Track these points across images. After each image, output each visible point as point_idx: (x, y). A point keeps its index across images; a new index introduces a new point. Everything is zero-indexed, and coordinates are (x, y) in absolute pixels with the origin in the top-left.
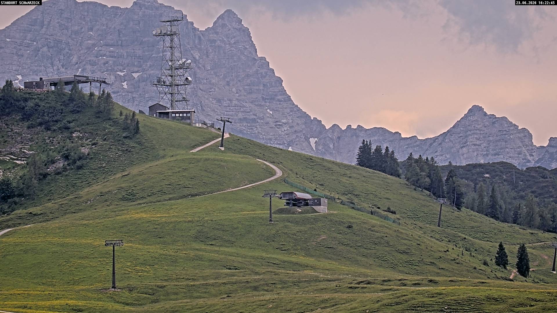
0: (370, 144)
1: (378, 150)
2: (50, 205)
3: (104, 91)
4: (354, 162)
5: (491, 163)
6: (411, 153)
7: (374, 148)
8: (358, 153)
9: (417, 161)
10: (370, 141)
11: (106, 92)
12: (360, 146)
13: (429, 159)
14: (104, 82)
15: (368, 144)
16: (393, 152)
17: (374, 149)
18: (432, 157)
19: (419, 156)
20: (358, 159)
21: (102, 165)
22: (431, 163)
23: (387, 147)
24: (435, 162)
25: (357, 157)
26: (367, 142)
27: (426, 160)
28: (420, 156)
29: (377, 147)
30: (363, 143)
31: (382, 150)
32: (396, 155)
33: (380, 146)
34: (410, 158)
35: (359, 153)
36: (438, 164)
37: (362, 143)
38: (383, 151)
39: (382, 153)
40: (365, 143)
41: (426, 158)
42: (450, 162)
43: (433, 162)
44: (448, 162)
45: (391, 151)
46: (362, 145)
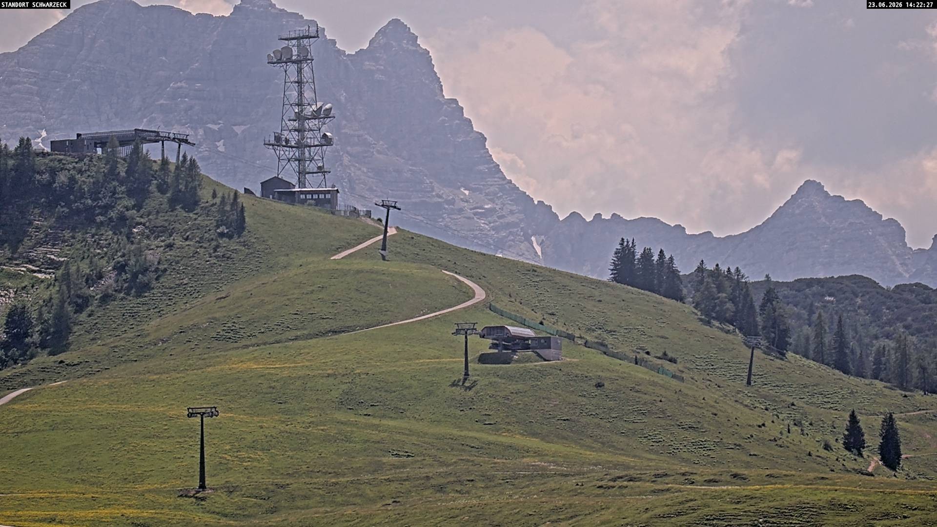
0: (633, 246)
1: (647, 255)
2: (94, 348)
3: (184, 157)
4: (607, 276)
5: (835, 277)
6: (702, 261)
7: (639, 252)
8: (613, 261)
9: (712, 274)
10: (633, 240)
11: (189, 158)
12: (617, 249)
13: (733, 270)
14: (186, 141)
15: (630, 246)
16: (671, 259)
17: (640, 253)
18: (737, 268)
19: (715, 266)
20: (612, 270)
21: (181, 281)
22: (736, 277)
23: (661, 252)
24: (743, 276)
25: (612, 267)
26: (628, 242)
27: (727, 272)
28: (717, 265)
29: (645, 250)
30: (622, 244)
31: (653, 257)
32: (677, 265)
33: (650, 249)
34: (700, 269)
36: (747, 280)
37: (620, 244)
38: (656, 258)
39: (653, 260)
40: (625, 243)
41: (726, 270)
42: (767, 276)
43: (738, 276)
44: (765, 276)
45: (667, 256)
46: (619, 248)
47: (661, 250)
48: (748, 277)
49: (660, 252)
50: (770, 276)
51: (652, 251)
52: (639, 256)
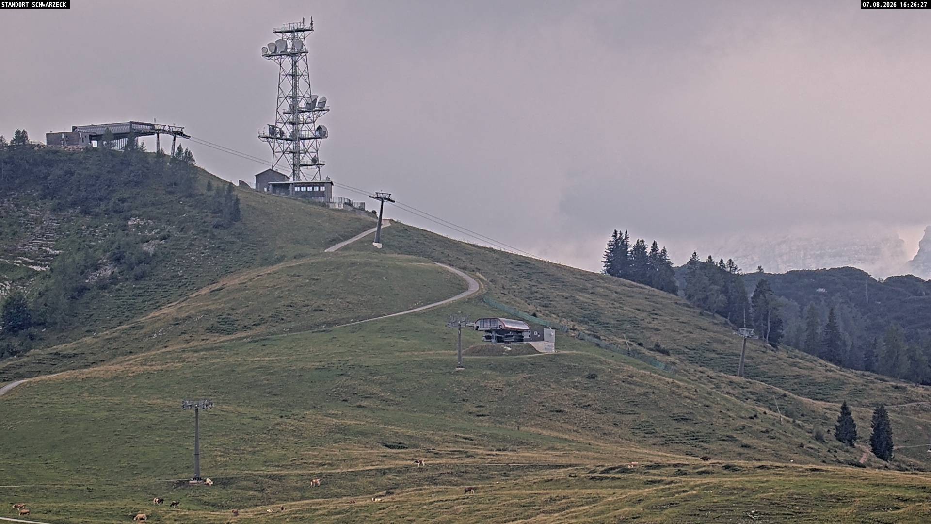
0: (627, 238)
1: (640, 247)
2: (88, 340)
3: (180, 149)
5: (827, 269)
6: (695, 253)
7: (632, 244)
8: (605, 253)
9: (704, 266)
10: (626, 232)
11: (184, 151)
12: (610, 241)
13: (725, 262)
14: (181, 134)
15: (624, 238)
16: (664, 251)
17: (632, 246)
18: (730, 260)
19: (707, 258)
20: (605, 262)
21: (176, 273)
22: (729, 269)
23: (655, 243)
24: (736, 269)
25: (605, 260)
26: (621, 234)
27: (720, 264)
28: (710, 257)
29: (638, 242)
30: (615, 236)
31: (645, 248)
32: (669, 257)
33: (643, 241)
34: (693, 262)
35: (607, 253)
36: (740, 272)
37: (613, 236)
38: (649, 250)
39: (646, 252)
40: (618, 236)
41: (719, 262)
42: (760, 268)
43: (731, 267)
44: (757, 268)
45: (660, 250)
46: (612, 240)
48: (741, 270)
49: (653, 244)
50: (762, 268)
51: (645, 243)
52: (632, 248)
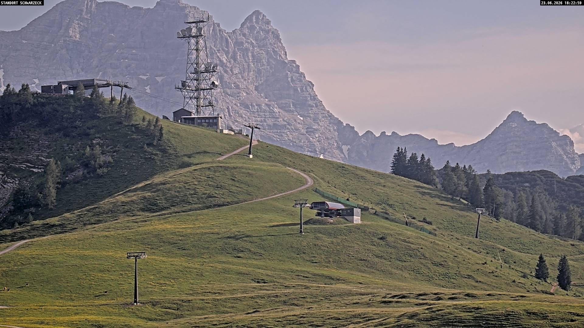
0: (405, 152)
1: (414, 157)
2: (68, 215)
4: (389, 171)
5: (530, 171)
6: (448, 161)
7: (409, 155)
8: (392, 161)
9: (454, 169)
10: (405, 148)
11: (128, 97)
12: (395, 154)
13: (467, 167)
14: (126, 86)
15: (403, 152)
16: (429, 160)
17: (409, 157)
18: (470, 166)
20: (392, 167)
22: (469, 171)
24: (473, 171)
25: (392, 165)
26: (402, 149)
27: (464, 168)
28: (457, 164)
29: (412, 154)
30: (398, 151)
31: (417, 158)
32: (432, 164)
33: (416, 154)
34: (447, 167)
37: (397, 151)
38: (419, 159)
39: (418, 161)
40: (400, 150)
42: (488, 171)
44: (487, 171)
45: (426, 159)
46: (396, 153)
47: (423, 154)
48: (476, 172)
49: (422, 156)
50: (490, 170)
51: (417, 155)
